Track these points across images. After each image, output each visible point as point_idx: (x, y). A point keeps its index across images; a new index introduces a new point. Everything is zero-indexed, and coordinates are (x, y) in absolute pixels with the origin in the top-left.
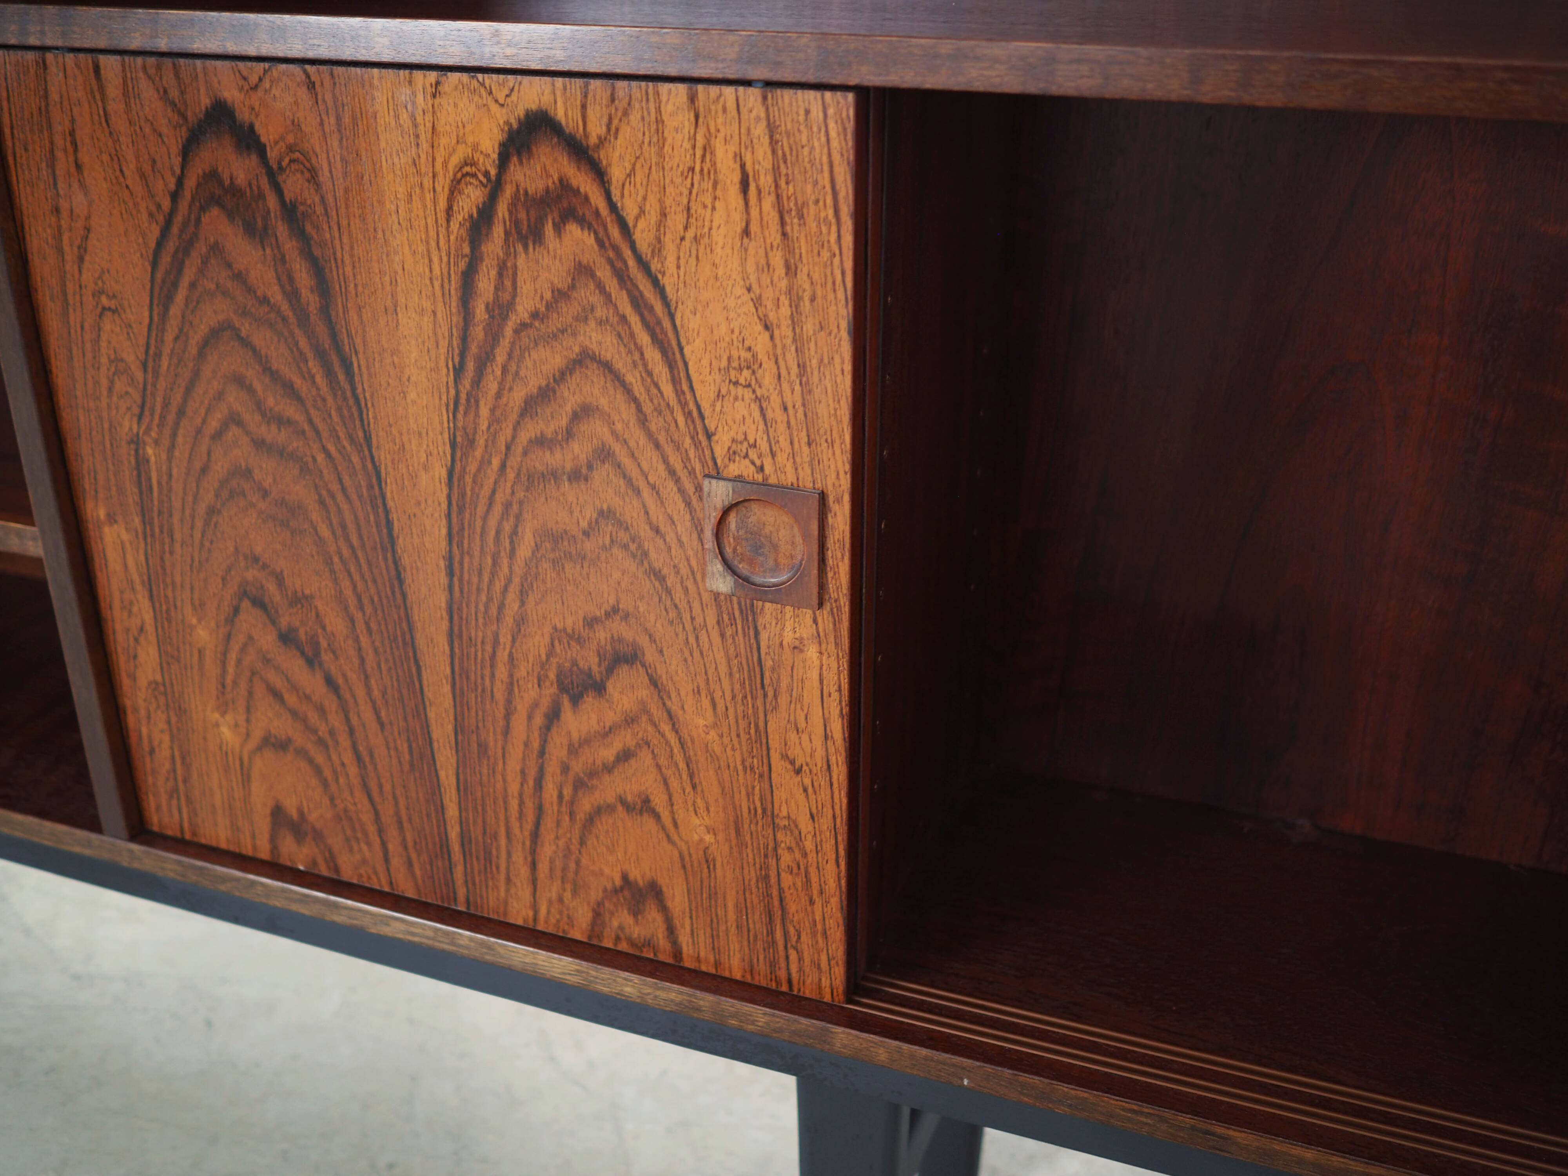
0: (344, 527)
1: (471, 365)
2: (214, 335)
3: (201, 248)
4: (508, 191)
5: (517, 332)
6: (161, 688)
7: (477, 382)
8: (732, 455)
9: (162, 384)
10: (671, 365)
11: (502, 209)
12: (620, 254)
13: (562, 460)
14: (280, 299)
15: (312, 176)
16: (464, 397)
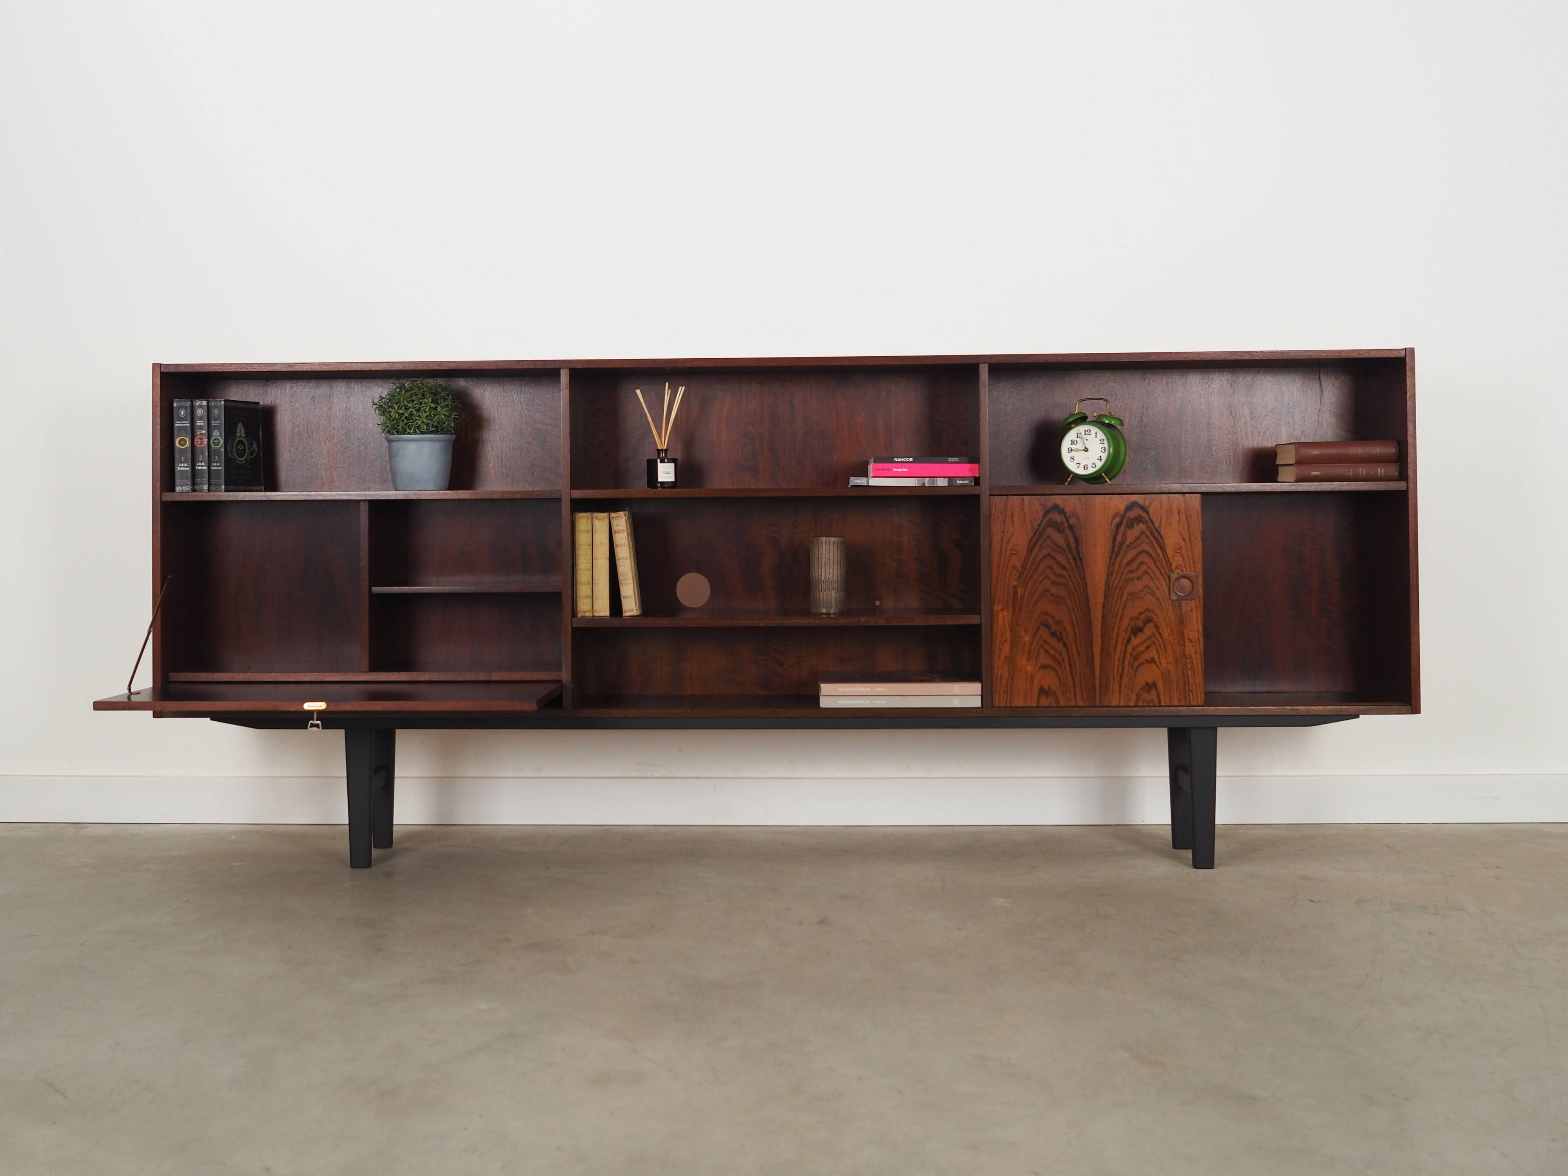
0: (1075, 600)
1: (1114, 556)
2: (1044, 557)
3: (1044, 536)
4: (1126, 518)
5: (1126, 547)
6: (1009, 658)
7: (1115, 560)
8: (1176, 568)
9: (1026, 571)
10: (1162, 550)
11: (1124, 522)
12: (1151, 528)
13: (1135, 575)
14: (1064, 546)
15: (1078, 518)
16: (1111, 564)
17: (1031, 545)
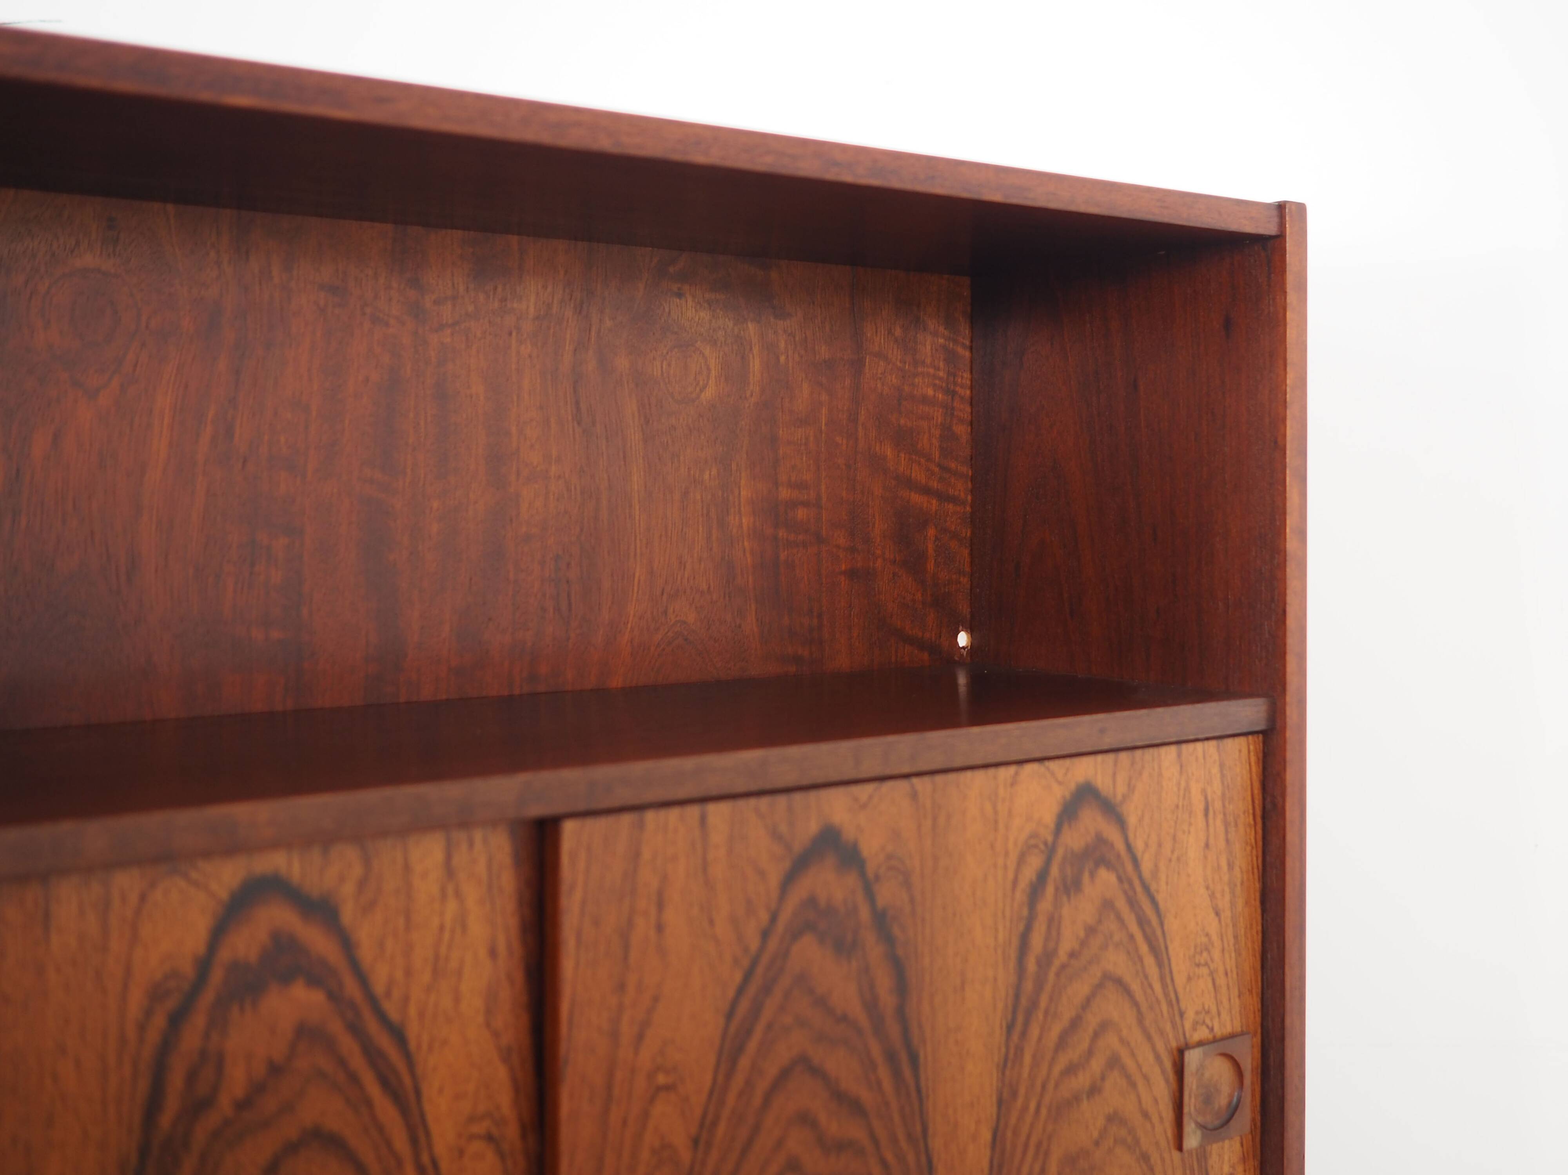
1: (1020, 1019)
2: (785, 1074)
3: (784, 982)
4: (1060, 852)
5: (1058, 975)
7: (1024, 1034)
9: (713, 1158)
10: (1160, 964)
11: (1055, 871)
12: (1131, 883)
13: (1081, 1081)
14: (857, 1011)
15: (907, 884)
16: (1012, 1051)
17: (732, 1030)
